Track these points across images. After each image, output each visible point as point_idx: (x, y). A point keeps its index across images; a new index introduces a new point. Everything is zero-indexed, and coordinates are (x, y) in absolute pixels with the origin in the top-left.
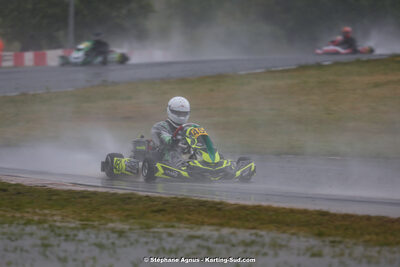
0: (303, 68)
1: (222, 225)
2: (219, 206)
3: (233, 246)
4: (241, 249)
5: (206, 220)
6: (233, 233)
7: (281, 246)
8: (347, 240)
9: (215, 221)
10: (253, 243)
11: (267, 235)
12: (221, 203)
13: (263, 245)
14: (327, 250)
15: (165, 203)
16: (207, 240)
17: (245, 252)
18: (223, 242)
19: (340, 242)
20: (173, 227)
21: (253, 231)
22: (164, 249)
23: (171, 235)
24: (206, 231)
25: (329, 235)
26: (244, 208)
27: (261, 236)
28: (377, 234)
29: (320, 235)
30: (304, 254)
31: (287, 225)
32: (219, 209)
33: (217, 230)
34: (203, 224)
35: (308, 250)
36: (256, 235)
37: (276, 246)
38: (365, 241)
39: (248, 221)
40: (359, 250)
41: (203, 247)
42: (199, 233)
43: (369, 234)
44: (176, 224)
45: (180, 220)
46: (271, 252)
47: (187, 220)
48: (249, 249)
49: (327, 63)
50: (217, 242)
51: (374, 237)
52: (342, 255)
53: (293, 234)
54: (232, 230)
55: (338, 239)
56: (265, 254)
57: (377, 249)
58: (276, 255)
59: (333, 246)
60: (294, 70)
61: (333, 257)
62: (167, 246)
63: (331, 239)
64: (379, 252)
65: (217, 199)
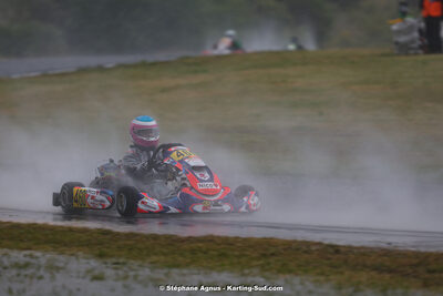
0: (83, 71)
3: (5, 268)
4: (14, 272)
6: (5, 254)
7: (58, 269)
8: (132, 261)
10: (27, 265)
11: (42, 257)
13: (39, 268)
14: (109, 272)
17: (18, 275)
19: (124, 264)
21: (27, 252)
25: (112, 256)
26: (18, 226)
27: (37, 258)
28: (165, 254)
29: (101, 256)
30: (84, 278)
31: (65, 245)
35: (88, 272)
36: (31, 256)
37: (53, 268)
38: (151, 263)
39: (21, 240)
40: (146, 272)
43: (156, 254)
46: (47, 276)
48: (24, 272)
49: (110, 66)
51: (162, 258)
52: (126, 277)
53: (72, 255)
54: (5, 250)
55: (121, 260)
56: (41, 278)
57: (166, 271)
58: (53, 278)
59: (116, 269)
60: (73, 73)
61: (116, 280)
63: (114, 260)
64: (167, 275)
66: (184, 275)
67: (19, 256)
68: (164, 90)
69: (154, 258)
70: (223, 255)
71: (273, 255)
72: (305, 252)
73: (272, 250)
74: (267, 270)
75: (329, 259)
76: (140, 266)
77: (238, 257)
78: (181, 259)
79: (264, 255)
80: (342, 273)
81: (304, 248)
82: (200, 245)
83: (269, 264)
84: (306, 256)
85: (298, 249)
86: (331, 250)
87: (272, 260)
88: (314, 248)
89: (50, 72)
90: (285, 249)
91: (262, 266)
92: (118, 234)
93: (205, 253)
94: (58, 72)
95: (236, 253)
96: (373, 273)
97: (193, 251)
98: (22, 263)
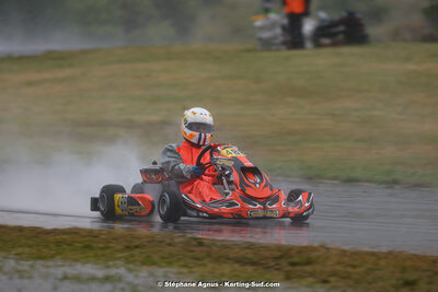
66: (48, 267)
68: (30, 84)
69: (20, 250)
70: (88, 247)
71: (137, 247)
72: (170, 245)
73: (136, 243)
75: (193, 251)
76: (5, 258)
78: (45, 250)
79: (128, 247)
80: (205, 265)
81: (168, 241)
82: (66, 237)
83: (132, 256)
84: (170, 248)
85: (162, 242)
86: (194, 243)
87: (137, 251)
90: (149, 242)
91: (127, 259)
93: (70, 245)
95: (101, 245)
96: (236, 265)
97: (58, 244)
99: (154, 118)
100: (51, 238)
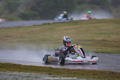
0: (44, 24)
1: (20, 71)
2: (19, 66)
3: (24, 77)
4: (26, 79)
5: (15, 70)
6: (24, 74)
7: (38, 78)
8: (58, 76)
9: (18, 70)
11: (33, 74)
12: (20, 65)
13: (33, 77)
15: (3, 65)
16: (15, 76)
17: (27, 79)
18: (21, 76)
20: (5, 72)
21: (29, 73)
22: (3, 79)
23: (5, 74)
24: (15, 73)
26: (27, 66)
27: (32, 75)
29: (50, 74)
31: (40, 71)
32: (19, 67)
33: (19, 73)
34: (14, 71)
36: (31, 74)
37: (36, 78)
38: (63, 76)
39: (28, 70)
41: (15, 78)
42: (13, 74)
43: (64, 74)
44: (6, 71)
45: (8, 70)
47: (10, 70)
49: (52, 23)
50: (19, 77)
51: (66, 75)
53: (42, 74)
54: (23, 73)
55: (55, 75)
60: (42, 25)
62: (4, 78)
63: (53, 75)
65: (19, 64)
67: (27, 74)
68: (66, 29)
69: (64, 75)
70: (82, 74)
71: (96, 74)
72: (105, 73)
73: (96, 73)
74: (94, 78)
75: (111, 75)
77: (86, 75)
78: (71, 75)
79: (94, 74)
80: (115, 79)
81: (105, 72)
82: (76, 71)
83: (95, 77)
84: (105, 74)
85: (103, 73)
86: (112, 73)
87: (96, 76)
88: (107, 72)
89: (36, 25)
90: (99, 73)
91: (93, 77)
92: (54, 68)
93: (78, 74)
94: (37, 24)
95: (86, 74)
97: (74, 73)
98: (28, 76)
99: (100, 39)
100: (72, 72)
